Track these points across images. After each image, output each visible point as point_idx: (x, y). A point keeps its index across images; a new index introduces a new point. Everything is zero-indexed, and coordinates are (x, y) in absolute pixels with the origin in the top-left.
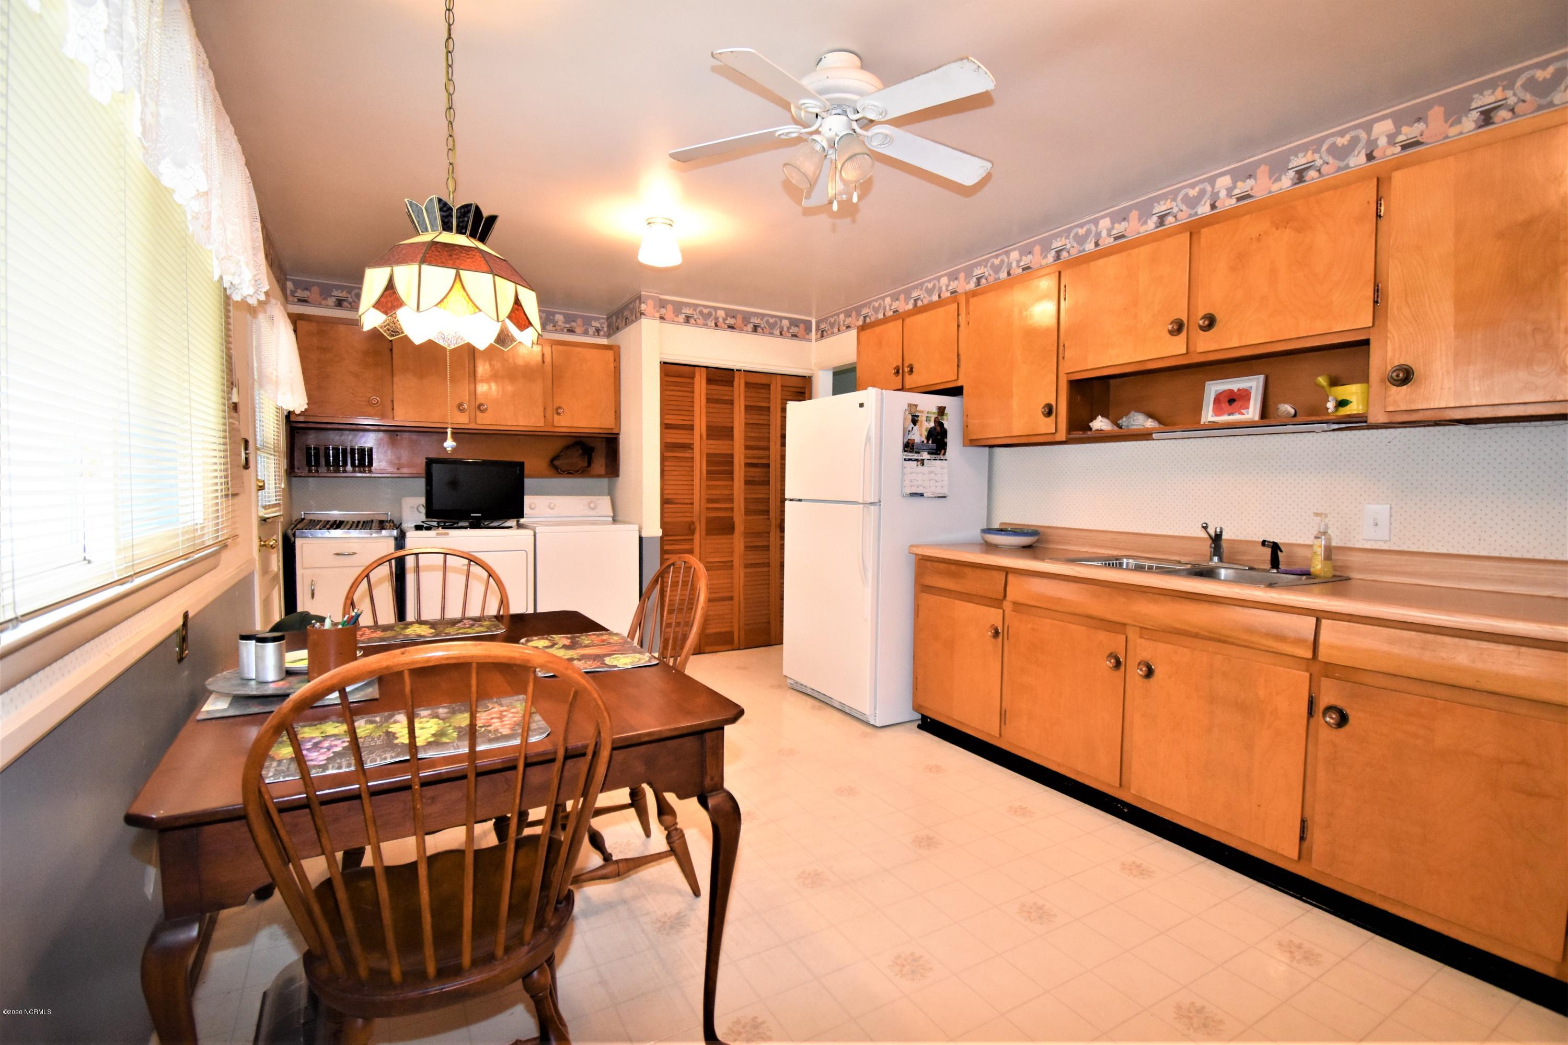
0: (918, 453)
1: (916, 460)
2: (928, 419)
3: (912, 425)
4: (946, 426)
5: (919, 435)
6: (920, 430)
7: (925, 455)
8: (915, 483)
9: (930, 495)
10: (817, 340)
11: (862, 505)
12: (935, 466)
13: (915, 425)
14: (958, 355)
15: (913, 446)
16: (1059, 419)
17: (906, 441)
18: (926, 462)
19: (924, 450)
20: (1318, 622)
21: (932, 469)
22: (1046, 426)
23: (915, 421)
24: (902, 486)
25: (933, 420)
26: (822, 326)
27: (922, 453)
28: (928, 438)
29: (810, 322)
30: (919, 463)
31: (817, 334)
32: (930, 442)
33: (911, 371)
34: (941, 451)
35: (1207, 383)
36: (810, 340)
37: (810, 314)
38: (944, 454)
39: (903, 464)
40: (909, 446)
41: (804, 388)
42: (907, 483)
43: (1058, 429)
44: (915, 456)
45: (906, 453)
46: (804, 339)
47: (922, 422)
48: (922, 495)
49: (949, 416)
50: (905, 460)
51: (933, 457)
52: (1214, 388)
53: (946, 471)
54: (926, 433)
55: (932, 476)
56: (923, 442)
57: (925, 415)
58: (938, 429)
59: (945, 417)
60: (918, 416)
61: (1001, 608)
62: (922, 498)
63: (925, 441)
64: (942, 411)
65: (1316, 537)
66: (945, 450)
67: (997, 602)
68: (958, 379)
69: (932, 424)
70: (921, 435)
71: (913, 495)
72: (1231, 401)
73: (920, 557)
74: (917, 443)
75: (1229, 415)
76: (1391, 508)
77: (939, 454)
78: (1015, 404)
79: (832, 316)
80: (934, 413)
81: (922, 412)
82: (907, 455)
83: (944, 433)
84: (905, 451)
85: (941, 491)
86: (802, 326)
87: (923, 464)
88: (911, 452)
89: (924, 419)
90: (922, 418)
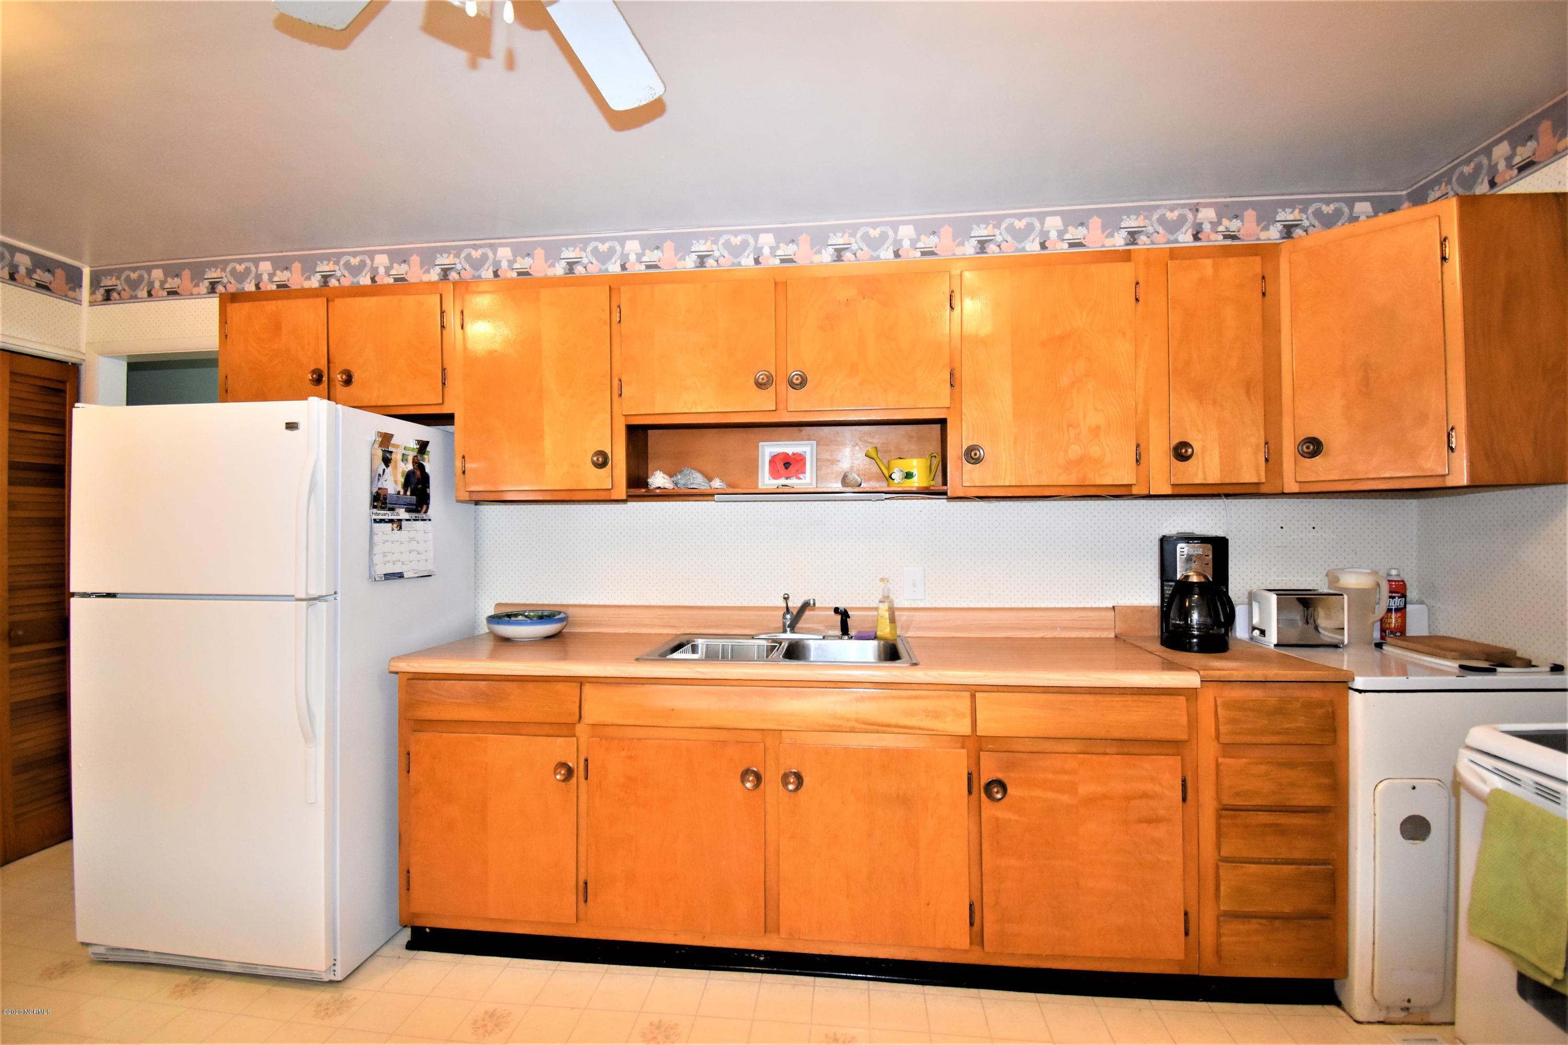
0: (392, 509)
1: (391, 521)
2: (404, 458)
3: (384, 467)
4: (427, 470)
5: (393, 483)
6: (395, 475)
7: (402, 514)
8: (390, 557)
9: (411, 574)
10: (92, 303)
11: (304, 603)
12: (415, 529)
13: (387, 466)
14: (444, 370)
15: (385, 499)
16: (616, 472)
17: (375, 490)
18: (404, 523)
19: (400, 505)
20: (973, 697)
21: (412, 534)
22: (597, 479)
23: (387, 461)
24: (371, 564)
25: (410, 459)
26: (108, 282)
27: (398, 510)
28: (406, 485)
29: (79, 272)
30: (395, 525)
31: (93, 293)
32: (409, 493)
33: (348, 381)
34: (422, 507)
35: (761, 444)
36: (78, 301)
37: (78, 257)
38: (426, 512)
39: (371, 528)
40: (379, 500)
41: (64, 382)
42: (377, 559)
43: (614, 486)
44: (389, 515)
45: (375, 511)
46: (65, 297)
47: (396, 462)
48: (400, 576)
49: (431, 454)
50: (375, 521)
51: (414, 515)
52: (769, 449)
53: (430, 535)
54: (403, 480)
55: (413, 545)
56: (399, 492)
57: (402, 451)
58: (418, 473)
59: (426, 456)
60: (391, 452)
61: (574, 736)
62: (401, 580)
63: (402, 493)
64: (423, 446)
65: (880, 602)
66: (428, 504)
67: (566, 729)
68: (443, 403)
69: (410, 467)
70: (396, 482)
71: (389, 576)
72: (787, 465)
73: (411, 676)
74: (392, 495)
75: (787, 478)
76: (925, 570)
77: (419, 512)
78: (548, 444)
79: (134, 270)
80: (413, 450)
81: (397, 446)
82: (377, 514)
83: (425, 479)
84: (375, 507)
85: (424, 568)
86: (60, 273)
87: (401, 528)
88: (382, 508)
89: (399, 457)
90: (397, 456)
